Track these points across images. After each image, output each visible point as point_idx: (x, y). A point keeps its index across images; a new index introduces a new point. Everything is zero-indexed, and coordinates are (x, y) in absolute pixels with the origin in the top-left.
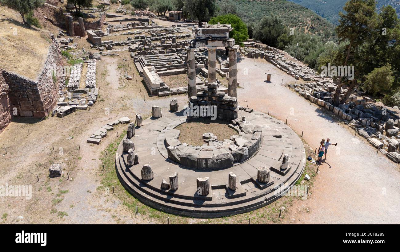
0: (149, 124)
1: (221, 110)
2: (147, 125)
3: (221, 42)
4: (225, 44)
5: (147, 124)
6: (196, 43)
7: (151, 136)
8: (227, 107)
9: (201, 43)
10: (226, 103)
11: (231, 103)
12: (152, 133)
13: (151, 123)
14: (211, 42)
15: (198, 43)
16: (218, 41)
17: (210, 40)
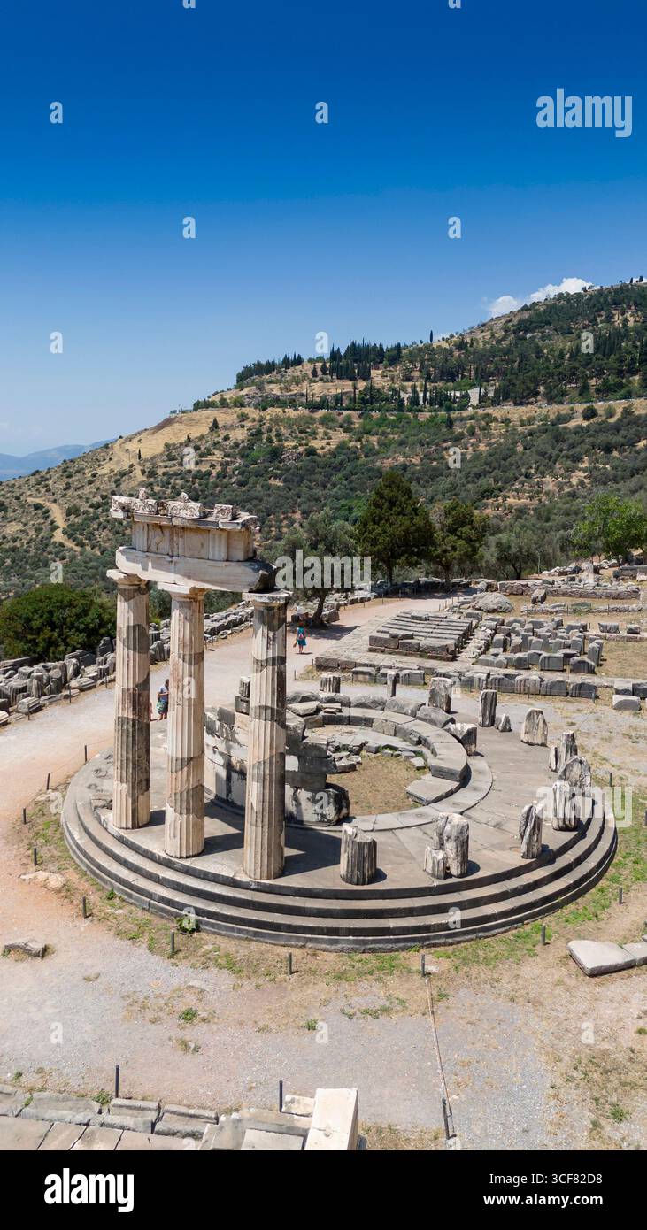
0: (494, 847)
2: (501, 847)
5: (502, 850)
7: (501, 810)
12: (493, 819)
13: (485, 852)
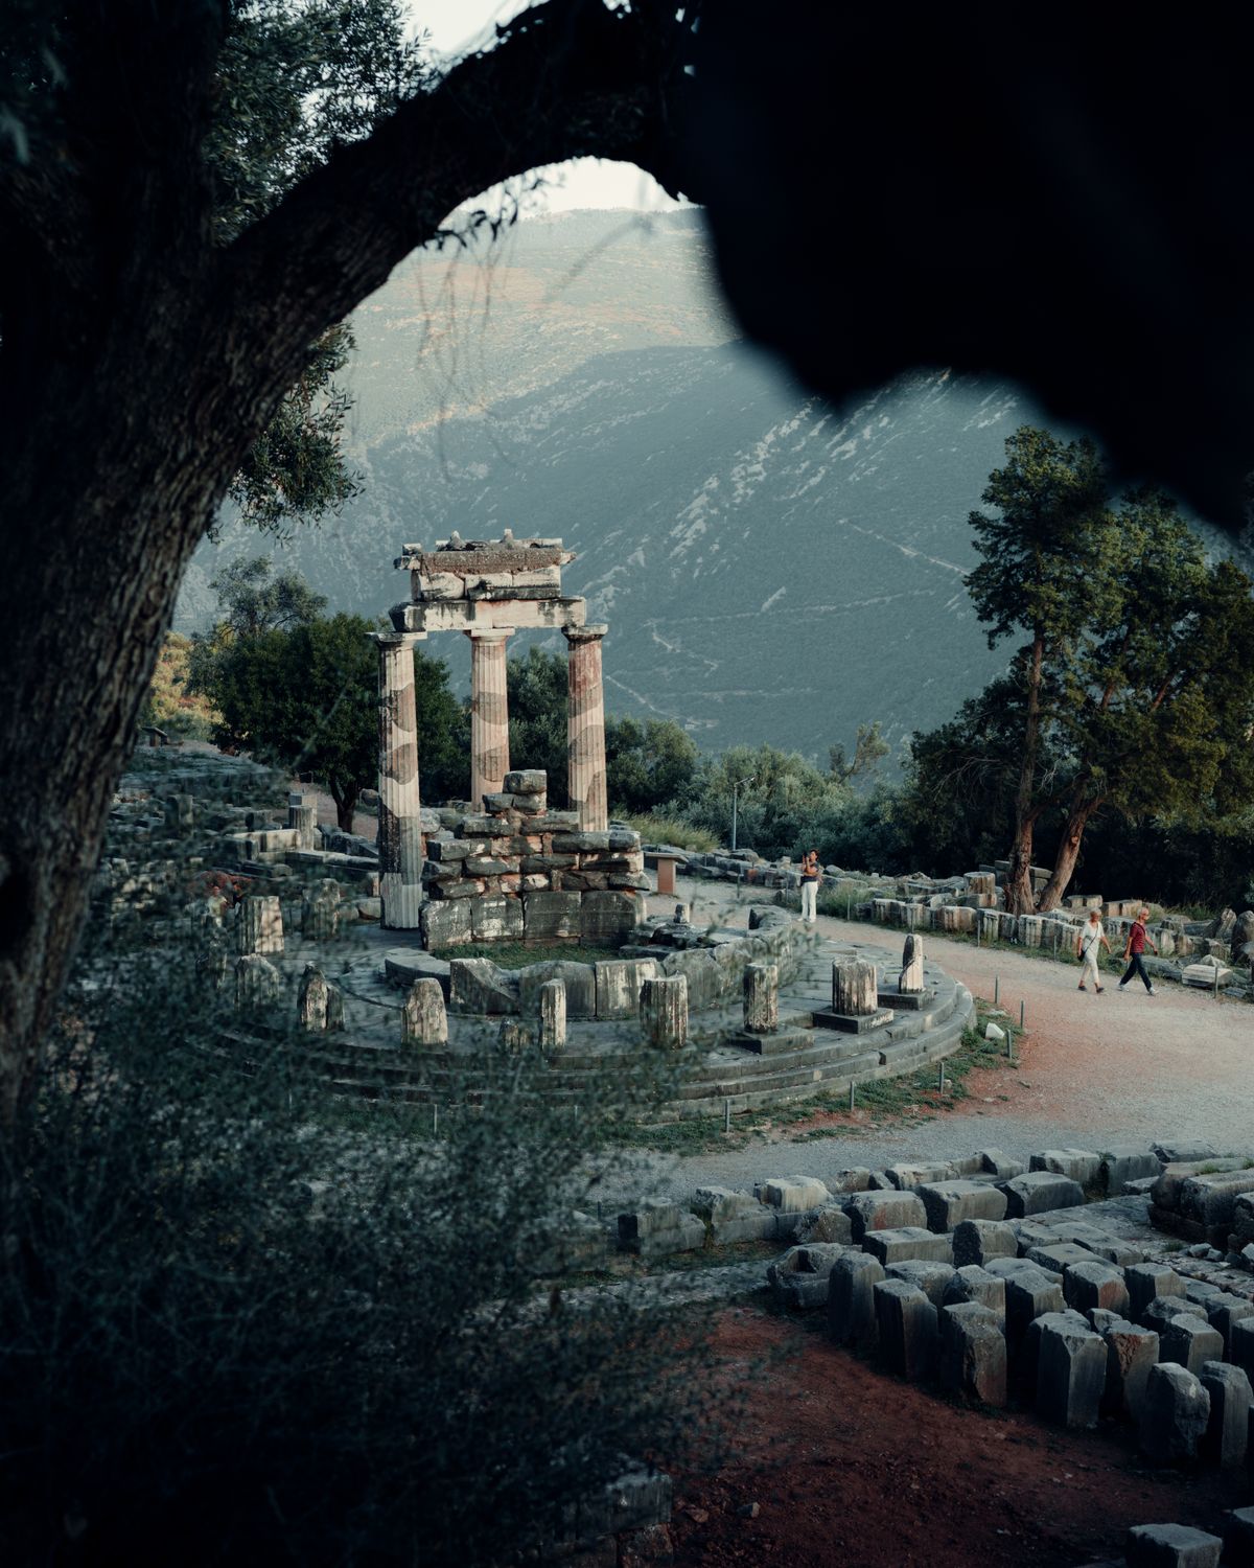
1: (571, 896)
3: (534, 605)
4: (553, 615)
6: (428, 612)
8: (597, 878)
9: (447, 611)
10: (589, 859)
11: (616, 856)
14: (487, 606)
15: (434, 610)
16: (522, 600)
17: (485, 600)
